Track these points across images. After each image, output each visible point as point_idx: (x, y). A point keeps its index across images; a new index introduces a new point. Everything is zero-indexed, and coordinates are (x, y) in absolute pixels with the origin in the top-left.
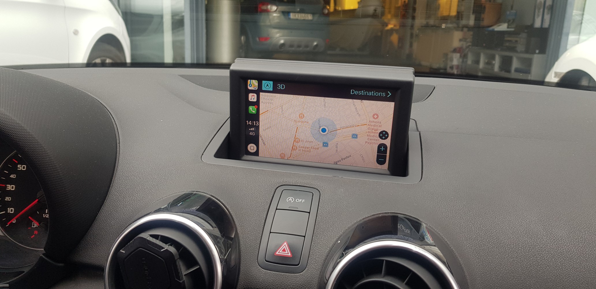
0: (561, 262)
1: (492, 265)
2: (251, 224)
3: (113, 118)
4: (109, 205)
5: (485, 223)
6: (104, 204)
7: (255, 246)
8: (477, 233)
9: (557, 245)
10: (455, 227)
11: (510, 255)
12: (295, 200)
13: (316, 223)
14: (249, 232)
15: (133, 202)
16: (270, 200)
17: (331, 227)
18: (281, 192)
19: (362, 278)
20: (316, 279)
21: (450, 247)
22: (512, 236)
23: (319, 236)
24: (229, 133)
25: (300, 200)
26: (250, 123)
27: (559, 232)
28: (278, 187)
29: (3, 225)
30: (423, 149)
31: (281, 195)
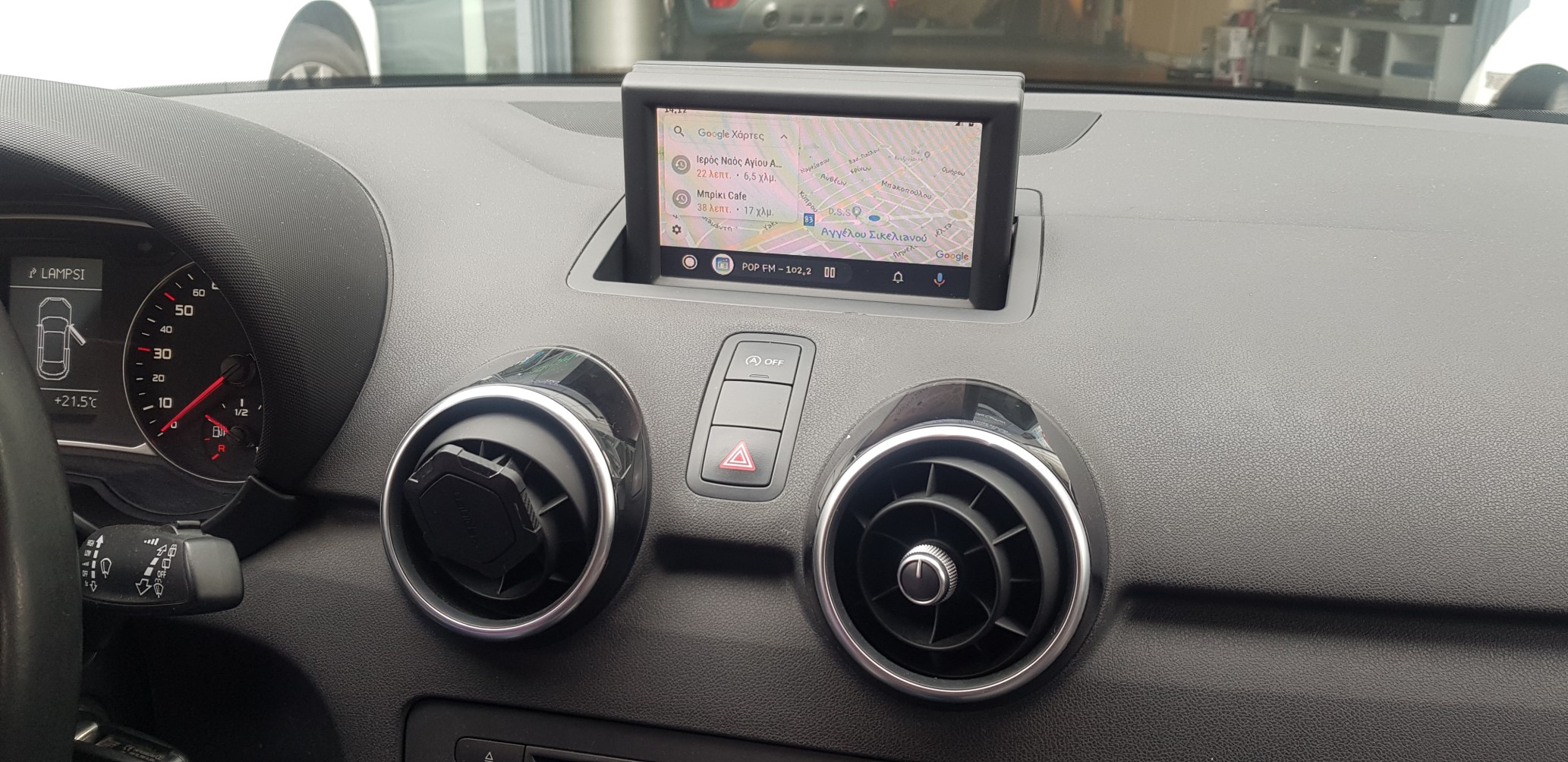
0: (1303, 469)
1: (1158, 477)
2: (673, 409)
4: (380, 378)
6: (368, 377)
7: (681, 451)
8: (1134, 416)
9: (1299, 438)
10: (1089, 406)
11: (1199, 458)
12: (763, 361)
13: (805, 406)
14: (669, 425)
16: (712, 362)
17: (836, 411)
18: (735, 347)
19: (892, 500)
21: (1074, 444)
22: (1207, 422)
23: (809, 429)
24: (624, 231)
25: (774, 362)
28: (728, 337)
29: (152, 433)
30: (1044, 253)
31: (734, 353)
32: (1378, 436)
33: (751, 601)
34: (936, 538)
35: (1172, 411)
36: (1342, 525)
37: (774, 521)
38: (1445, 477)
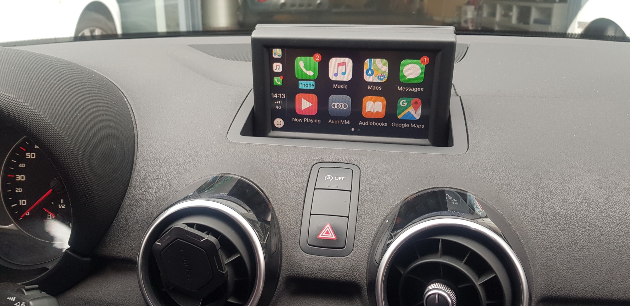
0: (625, 231)
1: (551, 238)
2: (290, 206)
3: (125, 96)
4: (133, 193)
5: (542, 193)
6: (127, 192)
7: (296, 229)
8: (533, 204)
9: (619, 214)
10: (509, 199)
11: (571, 227)
12: (334, 178)
13: (359, 202)
14: (288, 215)
15: (159, 188)
16: (307, 179)
17: (376, 205)
18: (318, 171)
20: (364, 261)
21: (507, 221)
22: (571, 206)
23: (363, 216)
24: (253, 109)
25: (340, 178)
26: (276, 96)
27: (620, 199)
28: (314, 165)
29: (16, 218)
30: (466, 116)
31: (318, 174)
34: (443, 280)
37: (349, 268)
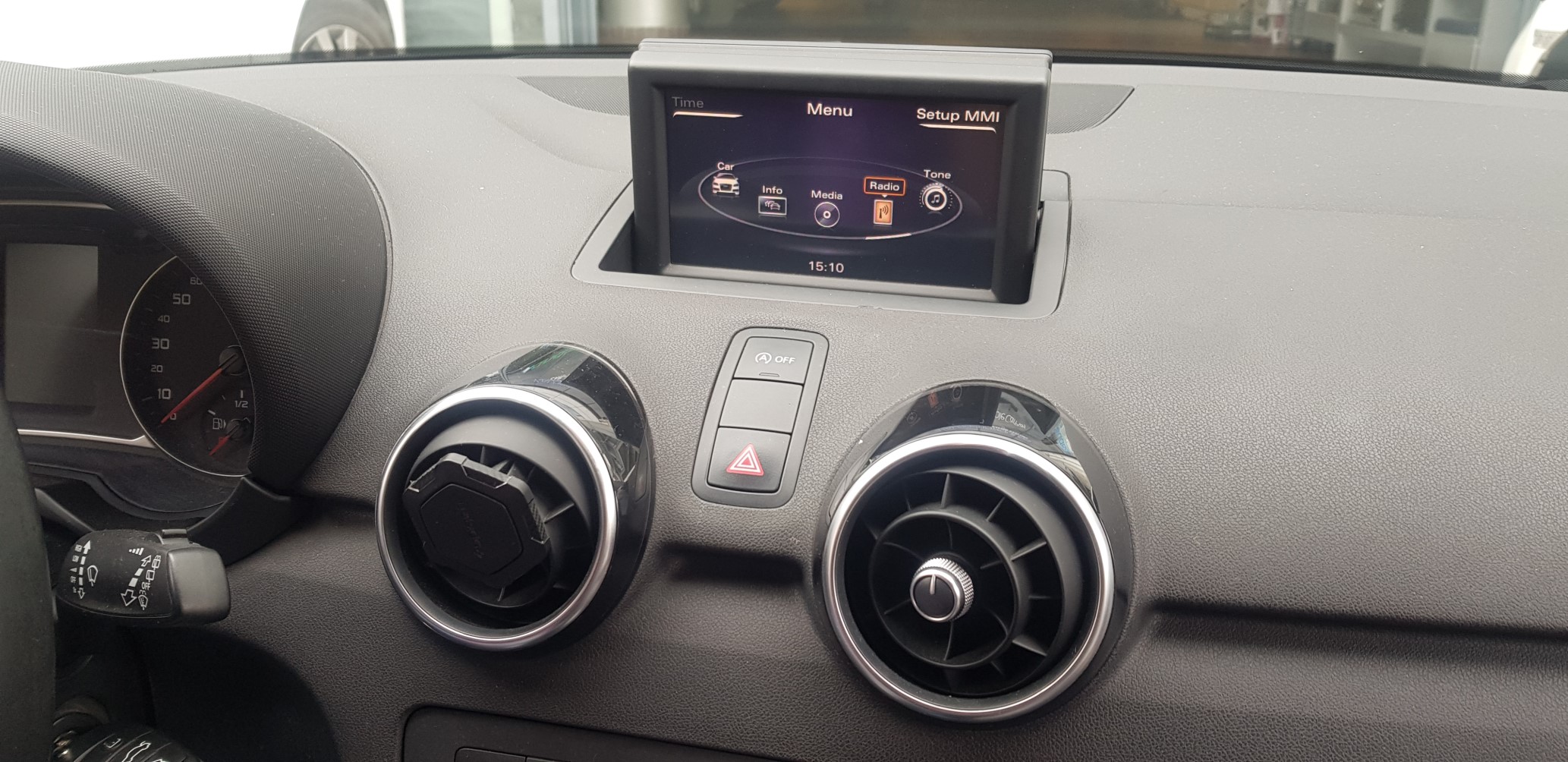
1: (1188, 486)
2: (679, 409)
3: (374, 184)
4: (377, 374)
6: (366, 373)
7: (686, 454)
8: (1163, 420)
9: (1338, 445)
10: (1115, 408)
12: (773, 358)
13: (816, 407)
14: (674, 426)
15: (427, 367)
16: (720, 359)
17: (848, 413)
18: (745, 343)
19: (905, 511)
20: (812, 518)
21: (1099, 450)
23: (821, 432)
24: (632, 216)
25: (785, 360)
27: (1348, 416)
28: (738, 332)
29: (151, 425)
30: (1071, 241)
31: (743, 349)
32: (1423, 443)
33: (758, 611)
34: (952, 551)
35: (1204, 415)
36: (1382, 539)
37: (783, 529)
38: (1494, 488)
